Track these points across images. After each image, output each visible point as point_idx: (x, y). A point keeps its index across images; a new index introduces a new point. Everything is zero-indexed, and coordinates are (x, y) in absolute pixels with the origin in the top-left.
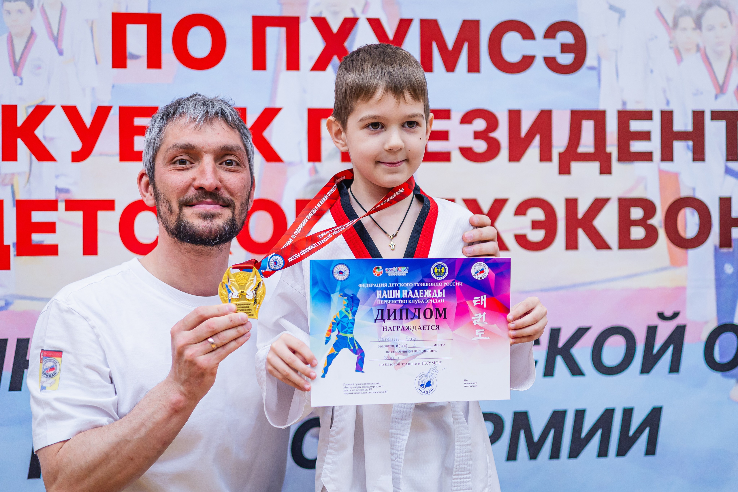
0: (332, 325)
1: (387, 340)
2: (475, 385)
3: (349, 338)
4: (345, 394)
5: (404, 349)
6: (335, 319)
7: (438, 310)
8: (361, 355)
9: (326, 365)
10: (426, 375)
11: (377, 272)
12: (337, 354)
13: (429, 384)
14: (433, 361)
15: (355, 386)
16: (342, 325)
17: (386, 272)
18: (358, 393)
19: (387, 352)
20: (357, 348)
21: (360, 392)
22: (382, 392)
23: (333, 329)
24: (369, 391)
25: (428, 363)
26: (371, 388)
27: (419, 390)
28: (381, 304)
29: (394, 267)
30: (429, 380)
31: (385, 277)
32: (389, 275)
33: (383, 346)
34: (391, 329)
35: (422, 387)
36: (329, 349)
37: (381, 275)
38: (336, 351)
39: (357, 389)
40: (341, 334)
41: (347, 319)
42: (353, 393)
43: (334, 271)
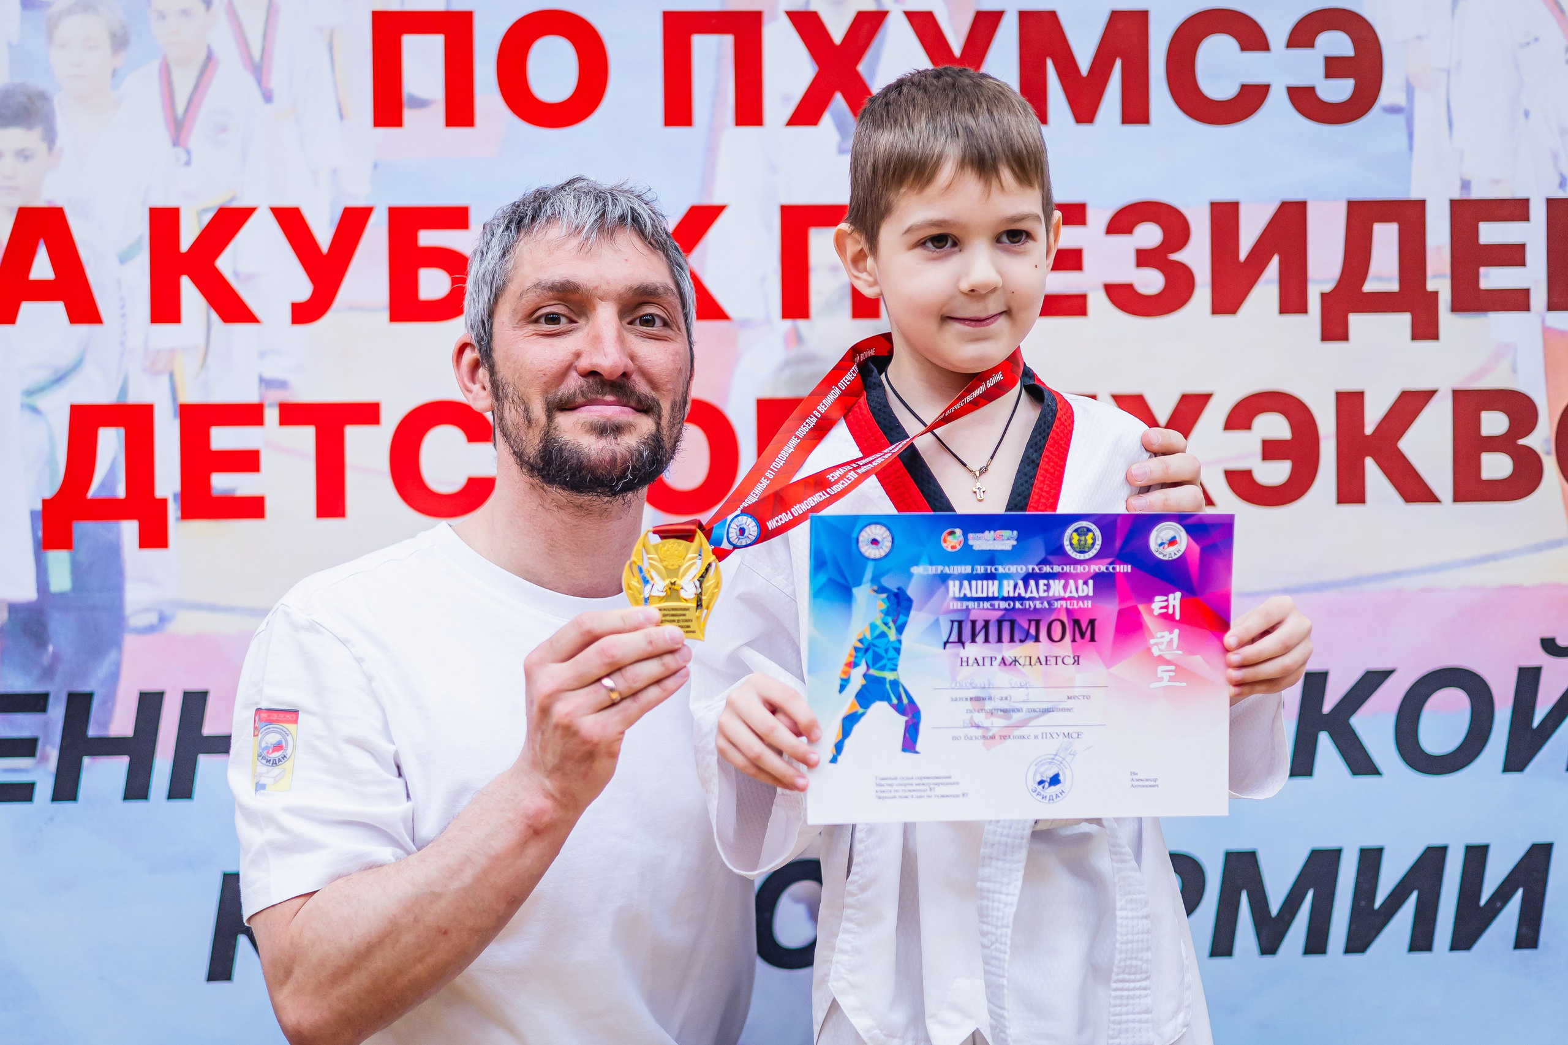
0: (853, 653)
1: (968, 685)
2: (1152, 783)
3: (890, 681)
4: (880, 798)
5: (1004, 705)
6: (860, 641)
7: (1077, 623)
8: (913, 717)
9: (840, 737)
10: (1050, 761)
11: (950, 542)
12: (863, 714)
13: (1055, 780)
14: (1066, 730)
15: (901, 782)
16: (875, 654)
17: (971, 542)
18: (906, 797)
19: (969, 711)
20: (905, 701)
21: (909, 794)
22: (957, 796)
23: (857, 661)
24: (929, 793)
25: (1055, 736)
26: (934, 786)
27: (1035, 791)
28: (958, 611)
29: (987, 532)
30: (1056, 772)
31: (966, 554)
32: (976, 548)
33: (961, 699)
34: (977, 663)
35: (1041, 786)
36: (847, 702)
37: (958, 547)
38: (861, 706)
39: (903, 788)
40: (872, 672)
41: (884, 640)
42: (894, 797)
43: (861, 539)
